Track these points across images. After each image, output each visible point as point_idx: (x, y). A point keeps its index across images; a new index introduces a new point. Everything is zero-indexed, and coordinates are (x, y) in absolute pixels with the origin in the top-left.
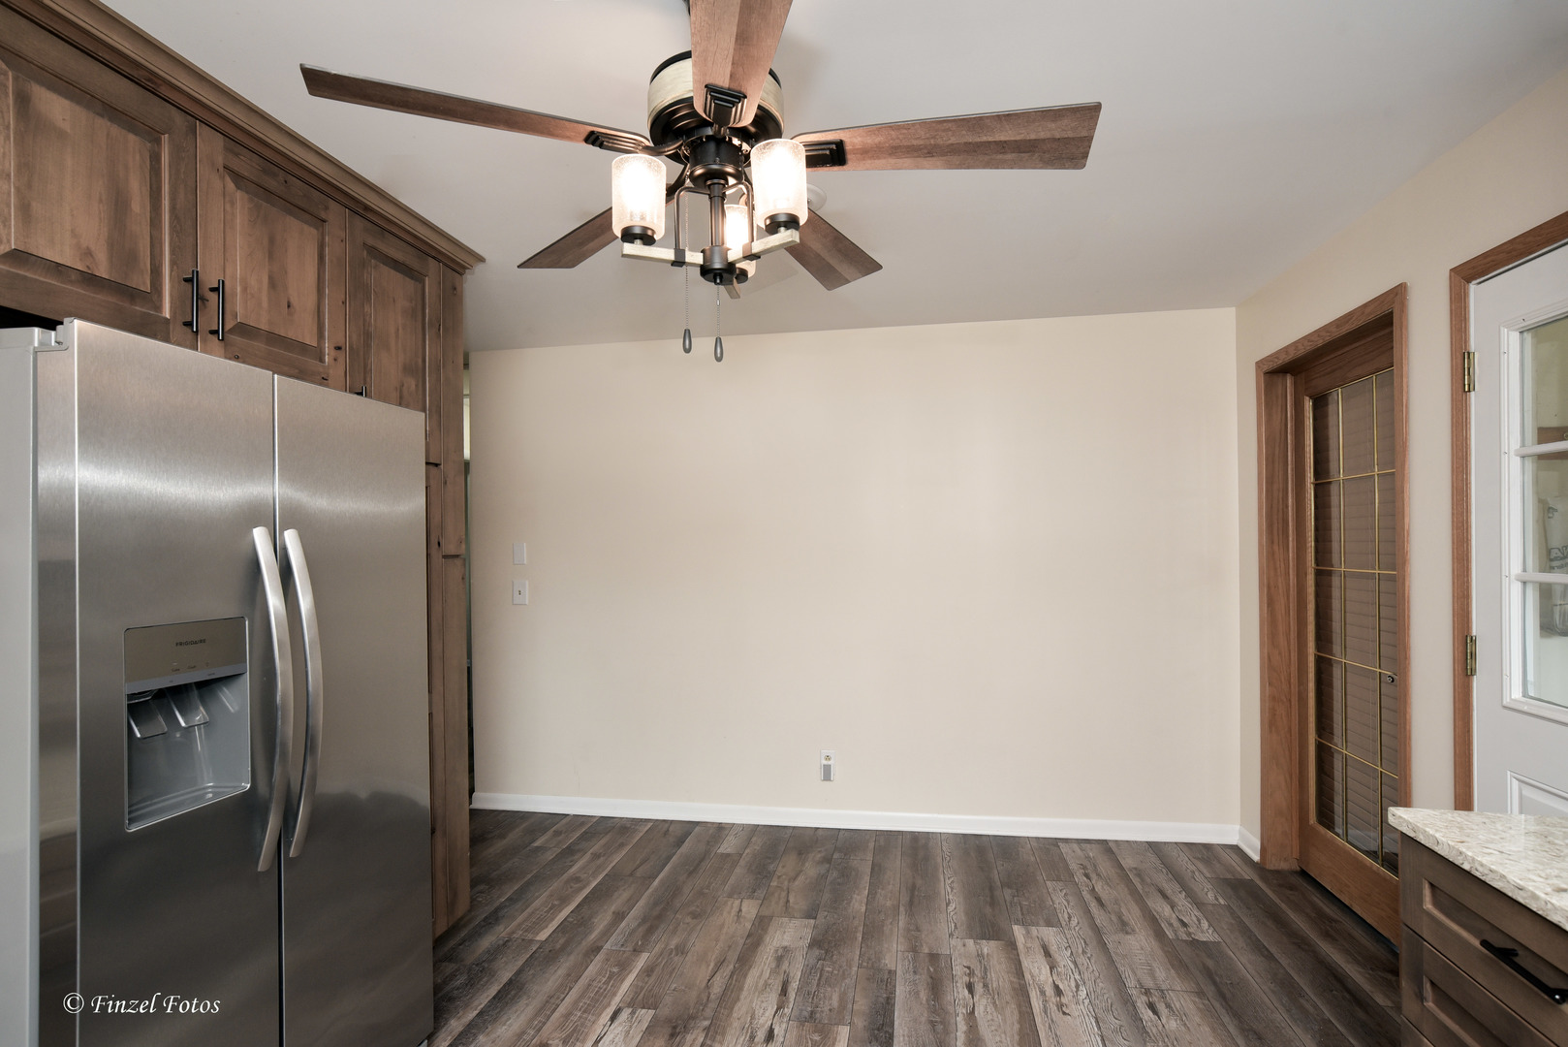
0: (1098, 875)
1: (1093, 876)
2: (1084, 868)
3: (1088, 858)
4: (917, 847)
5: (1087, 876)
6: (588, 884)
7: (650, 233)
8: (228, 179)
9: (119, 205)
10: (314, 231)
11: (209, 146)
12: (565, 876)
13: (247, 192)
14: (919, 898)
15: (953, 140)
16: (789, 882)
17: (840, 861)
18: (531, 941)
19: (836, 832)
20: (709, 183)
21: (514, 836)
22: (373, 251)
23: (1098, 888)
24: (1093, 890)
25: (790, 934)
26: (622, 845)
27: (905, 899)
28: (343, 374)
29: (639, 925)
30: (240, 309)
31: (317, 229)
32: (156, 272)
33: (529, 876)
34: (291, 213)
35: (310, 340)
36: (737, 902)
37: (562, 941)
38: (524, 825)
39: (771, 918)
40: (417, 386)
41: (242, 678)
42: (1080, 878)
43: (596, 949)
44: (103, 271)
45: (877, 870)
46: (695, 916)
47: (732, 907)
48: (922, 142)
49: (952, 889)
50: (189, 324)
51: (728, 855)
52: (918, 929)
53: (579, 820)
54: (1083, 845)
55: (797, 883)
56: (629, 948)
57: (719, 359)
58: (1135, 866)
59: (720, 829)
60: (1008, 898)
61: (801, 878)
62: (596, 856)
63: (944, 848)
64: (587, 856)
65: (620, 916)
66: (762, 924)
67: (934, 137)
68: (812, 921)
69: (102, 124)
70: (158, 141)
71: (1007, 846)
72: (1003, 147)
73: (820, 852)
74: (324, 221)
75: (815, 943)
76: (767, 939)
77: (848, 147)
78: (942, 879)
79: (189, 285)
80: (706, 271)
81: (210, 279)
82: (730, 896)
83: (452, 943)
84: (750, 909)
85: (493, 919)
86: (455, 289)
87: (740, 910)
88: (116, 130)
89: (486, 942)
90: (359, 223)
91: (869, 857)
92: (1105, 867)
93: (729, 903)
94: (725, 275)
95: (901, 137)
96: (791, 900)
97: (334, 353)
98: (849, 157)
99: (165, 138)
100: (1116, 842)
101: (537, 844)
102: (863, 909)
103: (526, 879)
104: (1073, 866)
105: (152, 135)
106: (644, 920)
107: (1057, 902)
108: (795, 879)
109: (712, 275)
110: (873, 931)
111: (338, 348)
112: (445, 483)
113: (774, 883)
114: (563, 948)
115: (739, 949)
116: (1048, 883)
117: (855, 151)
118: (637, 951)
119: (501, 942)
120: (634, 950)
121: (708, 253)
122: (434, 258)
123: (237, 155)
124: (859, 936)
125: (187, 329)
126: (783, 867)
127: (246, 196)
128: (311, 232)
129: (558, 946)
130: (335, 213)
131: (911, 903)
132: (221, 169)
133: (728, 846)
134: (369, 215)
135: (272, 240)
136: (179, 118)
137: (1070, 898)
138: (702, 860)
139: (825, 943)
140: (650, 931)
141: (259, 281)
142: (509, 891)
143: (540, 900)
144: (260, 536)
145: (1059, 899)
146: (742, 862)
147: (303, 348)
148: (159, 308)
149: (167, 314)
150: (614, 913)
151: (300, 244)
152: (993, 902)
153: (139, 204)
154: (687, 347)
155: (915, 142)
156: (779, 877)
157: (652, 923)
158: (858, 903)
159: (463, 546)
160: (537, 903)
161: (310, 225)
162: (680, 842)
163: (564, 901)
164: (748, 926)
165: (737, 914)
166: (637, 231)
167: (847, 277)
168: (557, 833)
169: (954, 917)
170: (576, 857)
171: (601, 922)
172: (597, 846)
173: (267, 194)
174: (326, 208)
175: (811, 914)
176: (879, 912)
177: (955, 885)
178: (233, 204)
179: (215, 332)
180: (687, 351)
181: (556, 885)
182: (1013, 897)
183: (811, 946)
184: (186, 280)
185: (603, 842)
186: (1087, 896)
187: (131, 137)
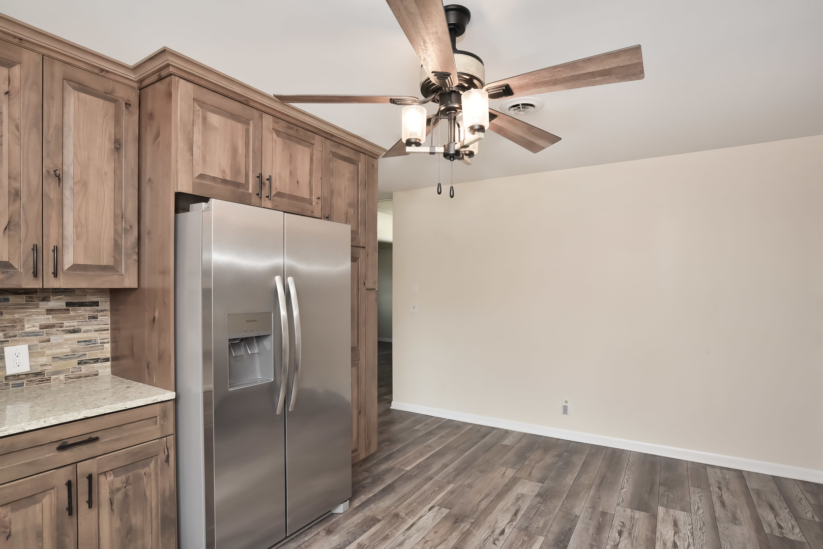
0: (728, 489)
1: (724, 489)
2: (719, 483)
3: (724, 478)
4: (614, 457)
5: (720, 488)
6: (435, 449)
7: (418, 141)
8: (274, 134)
9: (234, 151)
10: (308, 149)
11: (268, 121)
12: (426, 444)
13: (281, 138)
14: (605, 483)
15: (564, 76)
16: (535, 463)
17: (566, 457)
18: (403, 470)
19: (570, 442)
20: (448, 113)
21: (406, 423)
22: (335, 155)
23: (725, 496)
24: (720, 497)
25: (528, 489)
26: (455, 434)
27: (597, 481)
28: (320, 210)
29: (453, 471)
30: (277, 186)
31: (310, 148)
32: (247, 175)
33: (409, 442)
34: (299, 143)
35: (307, 196)
36: (504, 469)
37: (416, 472)
38: (413, 419)
39: (519, 479)
40: (354, 212)
41: (271, 336)
42: (714, 489)
43: (430, 478)
44: (228, 178)
45: (586, 465)
46: (481, 472)
47: (501, 471)
48: (548, 79)
49: (627, 481)
50: (258, 195)
51: (507, 446)
52: (599, 498)
53: (438, 419)
54: (724, 471)
55: (539, 464)
56: (446, 481)
57: (452, 197)
58: (757, 488)
59: (507, 433)
60: (661, 492)
61: (542, 463)
62: (442, 437)
63: (630, 459)
64: (438, 436)
65: (445, 466)
66: (514, 481)
67: (554, 76)
68: (541, 484)
69: (230, 122)
70: (248, 124)
71: (671, 464)
72: (593, 75)
73: (556, 451)
74: (313, 144)
75: (539, 495)
76: (515, 488)
77: (512, 87)
78: (624, 474)
79: (258, 179)
80: (446, 155)
81: (266, 176)
82: (502, 465)
83: (369, 465)
84: (510, 473)
85: (388, 458)
86: (373, 166)
87: (505, 473)
88: (234, 123)
89: (384, 467)
90: (328, 142)
91: (584, 458)
92: (735, 485)
93: (500, 469)
94: (455, 156)
95: (537, 78)
96: (533, 472)
97: (316, 200)
98: (514, 91)
99: (251, 122)
100: (749, 472)
101: (415, 428)
102: (572, 483)
103: (407, 443)
104: (712, 481)
105: (246, 122)
106: (456, 470)
107: (693, 499)
108: (538, 462)
109: (449, 157)
110: (573, 494)
111: (319, 198)
112: (368, 255)
113: (526, 463)
114: (415, 476)
115: (499, 490)
116: (691, 488)
117: (516, 88)
118: (449, 483)
119: (389, 468)
120: (448, 482)
121: (446, 146)
122: (363, 153)
123: (277, 123)
124: (565, 496)
125: (258, 196)
126: (534, 455)
127: (281, 139)
128: (307, 150)
129: (414, 474)
130: (318, 140)
131: (600, 484)
132: (271, 130)
133: (507, 442)
134: (333, 139)
135: (291, 156)
136: (256, 113)
137: (702, 498)
138: (492, 446)
139: (544, 496)
140: (458, 475)
141: (286, 174)
142: (399, 447)
143: (411, 453)
144: (278, 280)
145: (695, 497)
146: (513, 450)
147: (303, 200)
148: (248, 189)
149: (251, 191)
150: (443, 464)
151: (303, 155)
152: (651, 492)
153: (241, 150)
154: (439, 191)
155: (545, 80)
156: (530, 460)
157: (459, 472)
158: (570, 480)
159: (377, 285)
160: (410, 454)
161: (307, 147)
162: (484, 436)
163: (422, 455)
164: (507, 480)
165: (502, 474)
166: (413, 141)
167: (543, 146)
168: (426, 424)
169: (623, 496)
170: (432, 436)
171: (436, 467)
172: (443, 433)
173: (289, 137)
174: (314, 139)
175: (541, 481)
176: (580, 486)
177: (630, 480)
178: (276, 143)
179: (268, 197)
180: (439, 193)
181: (420, 447)
182: (666, 491)
183: (536, 496)
184: (258, 177)
185: (447, 431)
186: (715, 499)
187: (239, 125)
